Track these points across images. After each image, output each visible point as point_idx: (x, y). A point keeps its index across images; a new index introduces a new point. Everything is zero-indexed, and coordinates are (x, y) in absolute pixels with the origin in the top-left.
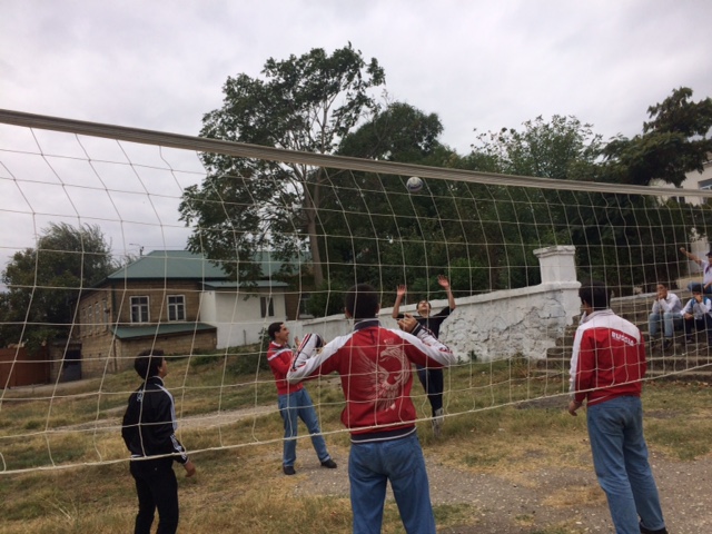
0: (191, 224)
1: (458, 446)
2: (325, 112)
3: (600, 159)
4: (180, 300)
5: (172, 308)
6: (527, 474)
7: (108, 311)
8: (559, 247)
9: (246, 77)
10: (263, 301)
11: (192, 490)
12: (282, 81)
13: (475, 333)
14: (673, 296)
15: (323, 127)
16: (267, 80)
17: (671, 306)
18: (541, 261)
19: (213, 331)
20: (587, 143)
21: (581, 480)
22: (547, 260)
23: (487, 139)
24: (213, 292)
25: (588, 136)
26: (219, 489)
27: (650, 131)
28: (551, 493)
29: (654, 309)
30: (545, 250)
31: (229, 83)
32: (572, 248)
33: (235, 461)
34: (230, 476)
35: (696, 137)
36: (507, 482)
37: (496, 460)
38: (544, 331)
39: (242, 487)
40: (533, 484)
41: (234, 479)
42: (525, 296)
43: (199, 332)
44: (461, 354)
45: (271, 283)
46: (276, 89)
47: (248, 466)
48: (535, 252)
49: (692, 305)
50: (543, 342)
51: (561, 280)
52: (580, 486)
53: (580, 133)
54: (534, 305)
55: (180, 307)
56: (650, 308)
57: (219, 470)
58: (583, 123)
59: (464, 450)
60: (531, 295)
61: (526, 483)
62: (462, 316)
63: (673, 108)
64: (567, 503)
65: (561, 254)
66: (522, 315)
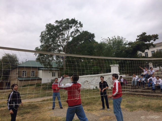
0: (37, 56)
1: (87, 107)
2: (68, 32)
3: (127, 46)
4: (34, 72)
5: (32, 74)
6: (99, 113)
7: (17, 74)
8: (115, 65)
9: (50, 24)
10: (53, 73)
11: (28, 114)
12: (59, 25)
13: (97, 82)
14: (137, 77)
15: (68, 35)
16: (55, 25)
17: (136, 79)
18: (111, 67)
19: (41, 79)
20: (124, 42)
21: (109, 115)
22: (113, 67)
23: (104, 40)
24: (41, 71)
25: (125, 41)
26: (34, 114)
27: (138, 41)
28: (102, 117)
29: (133, 79)
30: (112, 65)
31: (47, 25)
32: (118, 65)
33: (39, 109)
34: (37, 112)
35: (148, 42)
36: (94, 115)
37: (93, 110)
38: (111, 83)
39: (39, 114)
40: (99, 115)
41: (38, 113)
42: (108, 75)
43: (38, 79)
44: (94, 87)
45: (54, 69)
46: (58, 27)
47: (41, 110)
48: (110, 65)
49: (141, 79)
50: (111, 85)
51: (115, 72)
52: (108, 116)
53: (123, 40)
54: (110, 77)
55: (34, 74)
56: (132, 79)
57: (35, 110)
58: (124, 38)
59: (88, 108)
60: (109, 75)
61: (98, 115)
62: (95, 79)
63: (142, 36)
64: (104, 119)
65: (115, 66)
66: (107, 79)
